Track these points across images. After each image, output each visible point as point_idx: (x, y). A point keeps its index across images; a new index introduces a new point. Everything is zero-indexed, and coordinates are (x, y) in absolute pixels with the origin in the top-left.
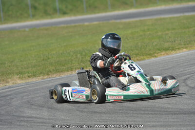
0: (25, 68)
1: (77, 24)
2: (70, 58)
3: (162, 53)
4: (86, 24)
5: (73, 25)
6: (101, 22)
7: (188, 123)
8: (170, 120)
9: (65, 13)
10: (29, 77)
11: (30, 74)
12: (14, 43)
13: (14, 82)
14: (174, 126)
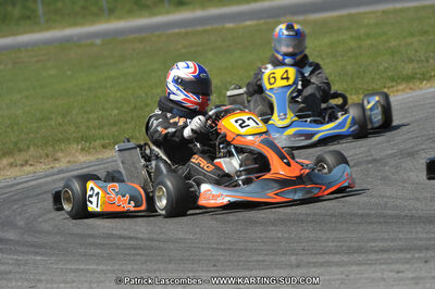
0: (94, 128)
1: (208, 27)
3: (400, 87)
5: (200, 28)
6: (262, 21)
8: (420, 235)
10: (104, 147)
11: (107, 141)
12: (69, 73)
13: (72, 159)
14: (427, 249)
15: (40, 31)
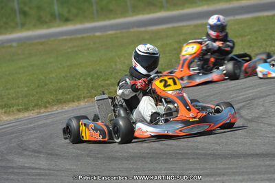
0: (13, 99)
1: (85, 35)
2: (75, 83)
4: (98, 34)
5: (79, 36)
6: (118, 32)
7: (245, 170)
8: (219, 166)
9: (67, 20)
10: (19, 111)
11: (21, 107)
14: (224, 175)
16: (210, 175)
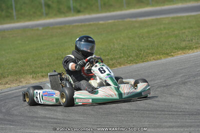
0: (38, 68)
1: (92, 23)
6: (116, 21)
8: (187, 121)
9: (79, 12)
10: (43, 76)
13: (28, 82)
14: (191, 127)
15: (14, 23)
16: (181, 127)
